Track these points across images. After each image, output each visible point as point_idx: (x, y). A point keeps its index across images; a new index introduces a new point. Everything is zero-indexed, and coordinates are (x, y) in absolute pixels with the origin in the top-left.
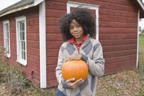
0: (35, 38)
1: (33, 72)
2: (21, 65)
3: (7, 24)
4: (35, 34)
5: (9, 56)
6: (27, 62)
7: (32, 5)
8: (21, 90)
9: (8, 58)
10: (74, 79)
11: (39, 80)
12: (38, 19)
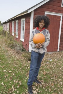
0: (28, 29)
1: (26, 45)
2: (22, 41)
3: (17, 22)
4: (28, 27)
5: (17, 37)
6: (25, 40)
7: (27, 13)
8: (20, 52)
9: (17, 38)
10: (40, 43)
11: (28, 48)
12: (30, 20)
